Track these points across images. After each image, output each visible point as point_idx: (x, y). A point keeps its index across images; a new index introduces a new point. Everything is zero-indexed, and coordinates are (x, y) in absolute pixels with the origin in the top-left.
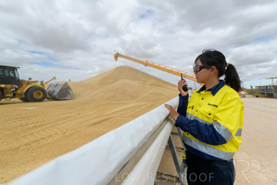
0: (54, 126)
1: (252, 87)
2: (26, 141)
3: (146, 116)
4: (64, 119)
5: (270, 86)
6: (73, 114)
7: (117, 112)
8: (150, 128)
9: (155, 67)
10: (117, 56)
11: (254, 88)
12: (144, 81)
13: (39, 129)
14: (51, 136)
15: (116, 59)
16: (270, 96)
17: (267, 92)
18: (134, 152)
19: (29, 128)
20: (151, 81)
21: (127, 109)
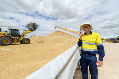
5: (115, 38)
11: (108, 39)
12: (65, 36)
15: (55, 28)
16: (115, 42)
17: (114, 41)
20: (68, 36)
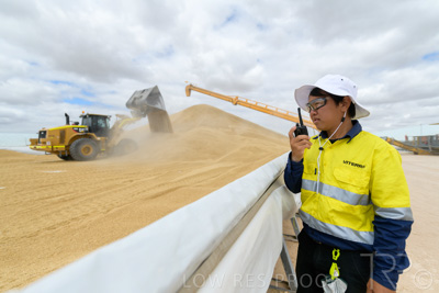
0: (91, 200)
1: (407, 138)
2: (49, 223)
3: (236, 185)
4: (107, 188)
5: (437, 136)
6: (121, 181)
7: (190, 178)
8: (244, 204)
9: (250, 106)
10: (190, 89)
11: (411, 139)
12: (233, 129)
13: (69, 204)
14: (88, 215)
15: (189, 95)
16: (437, 152)
17: (432, 147)
18: (218, 242)
19: (54, 203)
21: (205, 173)
